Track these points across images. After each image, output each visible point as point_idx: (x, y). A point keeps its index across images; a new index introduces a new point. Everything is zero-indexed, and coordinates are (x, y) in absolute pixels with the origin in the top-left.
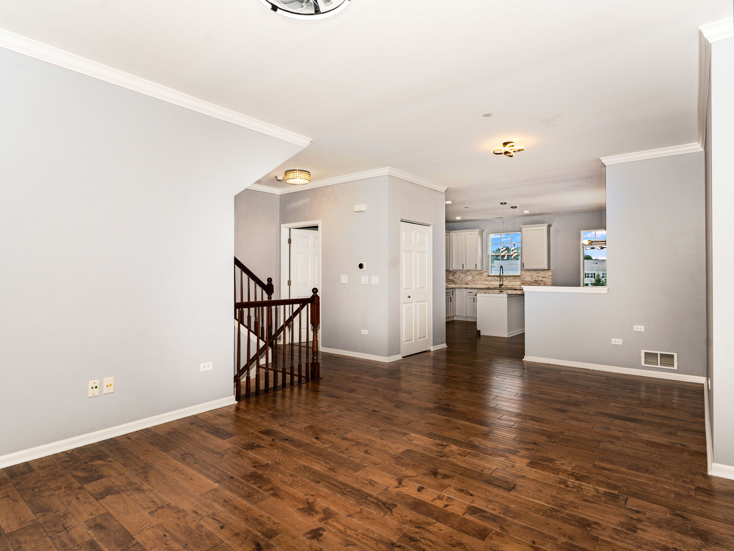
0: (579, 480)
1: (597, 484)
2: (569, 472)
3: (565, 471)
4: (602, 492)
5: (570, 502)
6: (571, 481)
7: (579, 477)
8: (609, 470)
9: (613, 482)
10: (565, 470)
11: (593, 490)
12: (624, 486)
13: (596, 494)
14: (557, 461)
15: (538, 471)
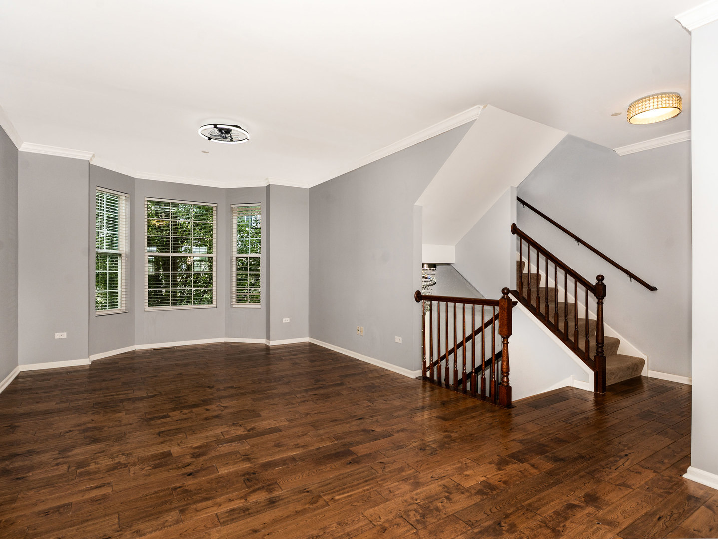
0: (117, 463)
1: (99, 468)
2: (130, 465)
3: (134, 464)
4: (91, 464)
5: (113, 446)
6: (123, 459)
7: (119, 466)
8: (93, 489)
9: (84, 478)
10: (136, 465)
11: (100, 462)
12: (73, 479)
13: (96, 461)
14: (150, 469)
15: (156, 452)
